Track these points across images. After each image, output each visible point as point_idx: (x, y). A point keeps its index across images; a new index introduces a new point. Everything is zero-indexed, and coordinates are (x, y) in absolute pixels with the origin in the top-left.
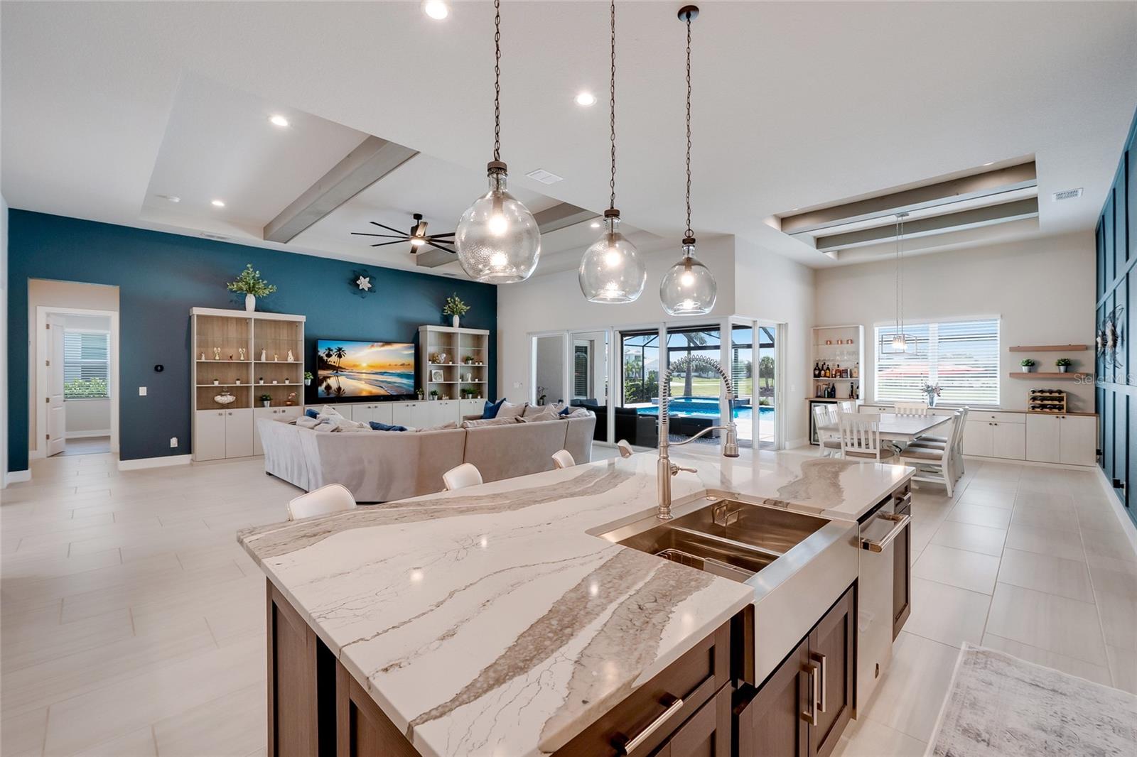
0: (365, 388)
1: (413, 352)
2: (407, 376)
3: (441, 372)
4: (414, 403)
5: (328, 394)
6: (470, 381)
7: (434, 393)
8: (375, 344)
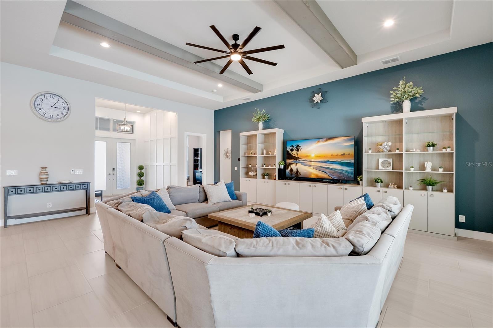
0: (313, 172)
1: (352, 143)
2: (348, 164)
3: (391, 160)
4: (346, 187)
6: (428, 170)
7: (376, 181)
8: (321, 140)
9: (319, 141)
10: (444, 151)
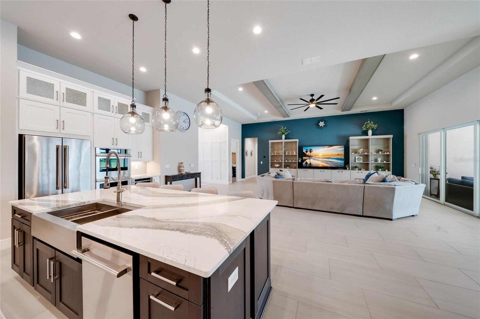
0: (321, 164)
1: (344, 149)
3: (361, 157)
4: (342, 171)
5: (306, 165)
6: (380, 162)
7: (356, 167)
8: (325, 147)
9: (324, 148)
10: (386, 153)
